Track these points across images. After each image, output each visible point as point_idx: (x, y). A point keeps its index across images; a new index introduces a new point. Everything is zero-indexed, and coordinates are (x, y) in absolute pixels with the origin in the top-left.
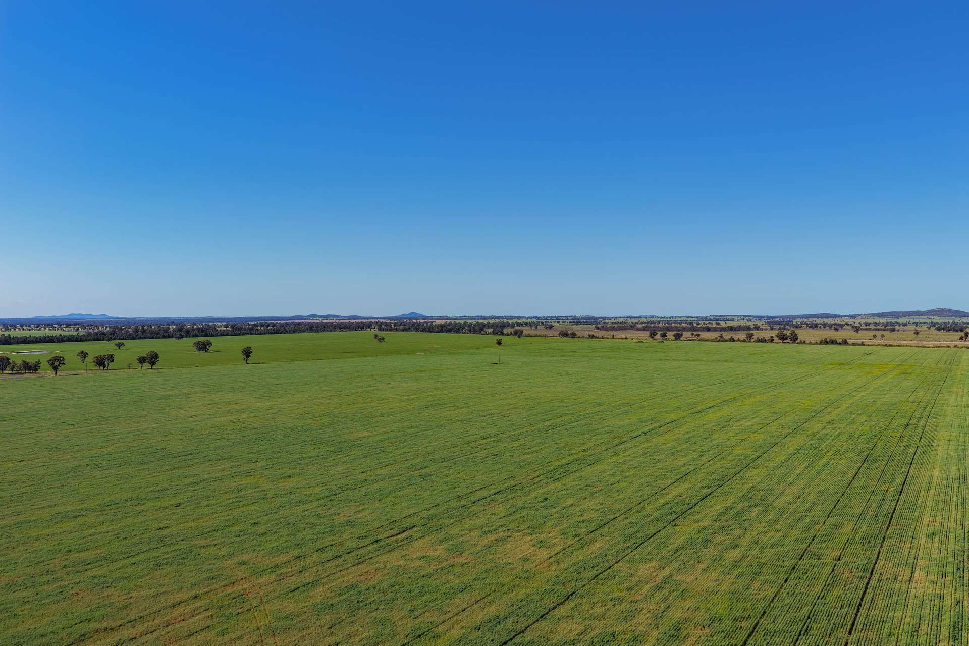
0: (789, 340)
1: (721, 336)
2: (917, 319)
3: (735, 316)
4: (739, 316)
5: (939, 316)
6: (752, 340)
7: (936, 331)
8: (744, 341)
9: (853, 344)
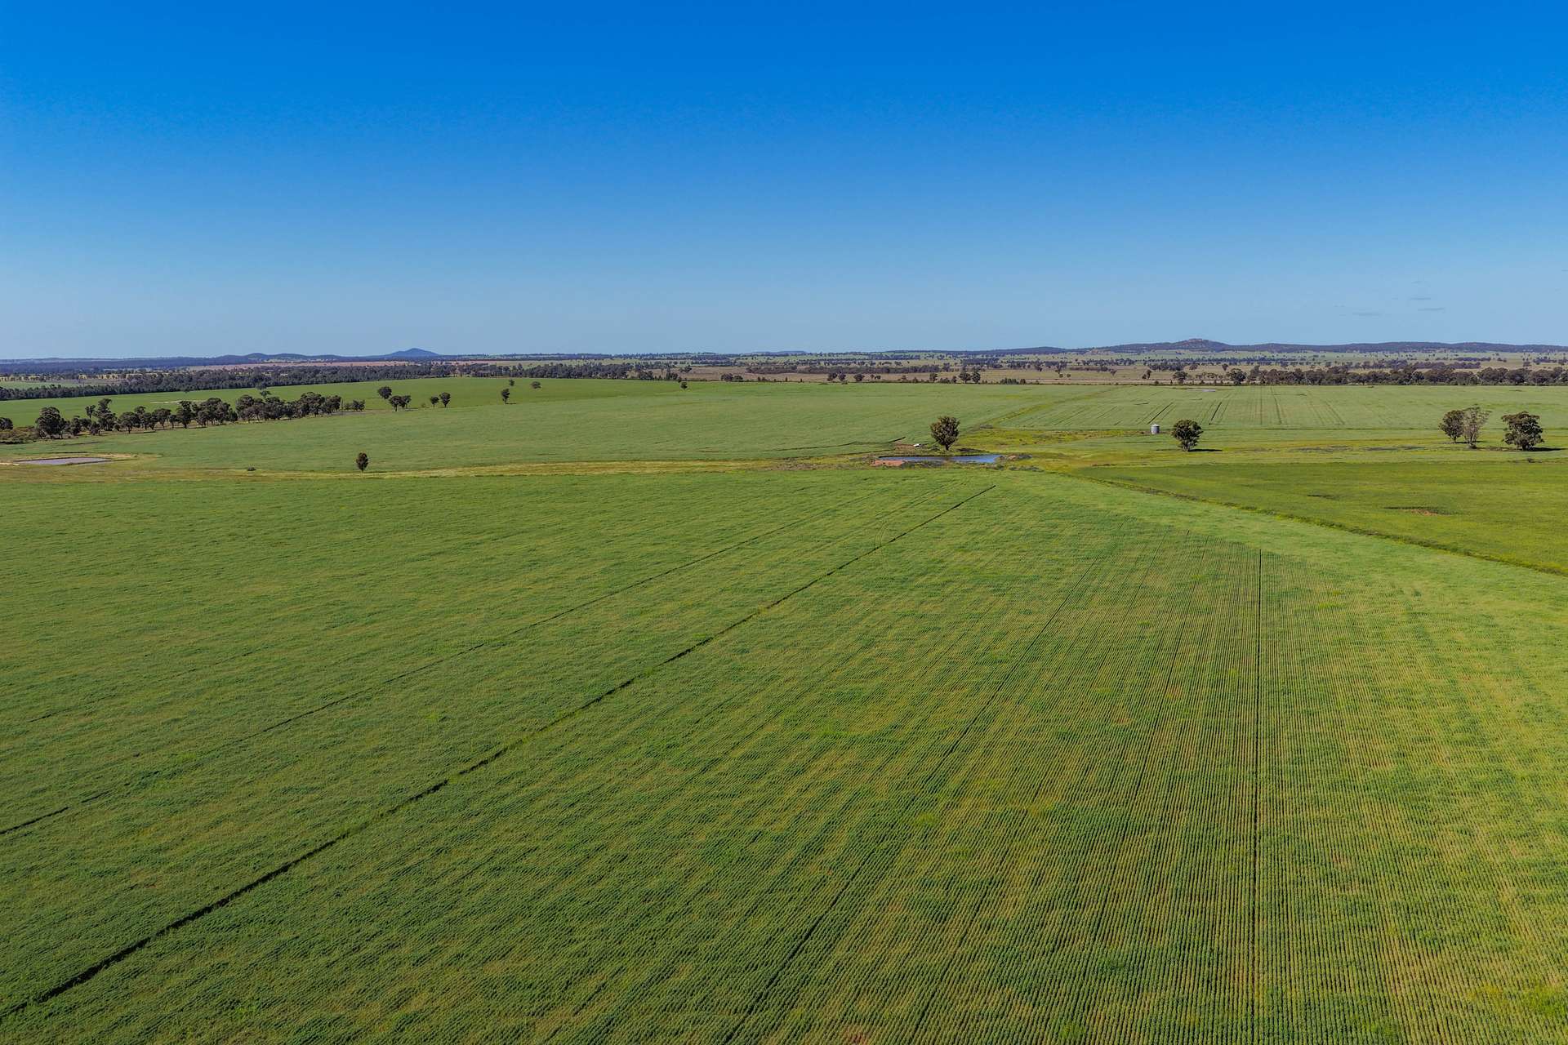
0: (971, 381)
1: (904, 378)
6: (935, 383)
8: (928, 382)
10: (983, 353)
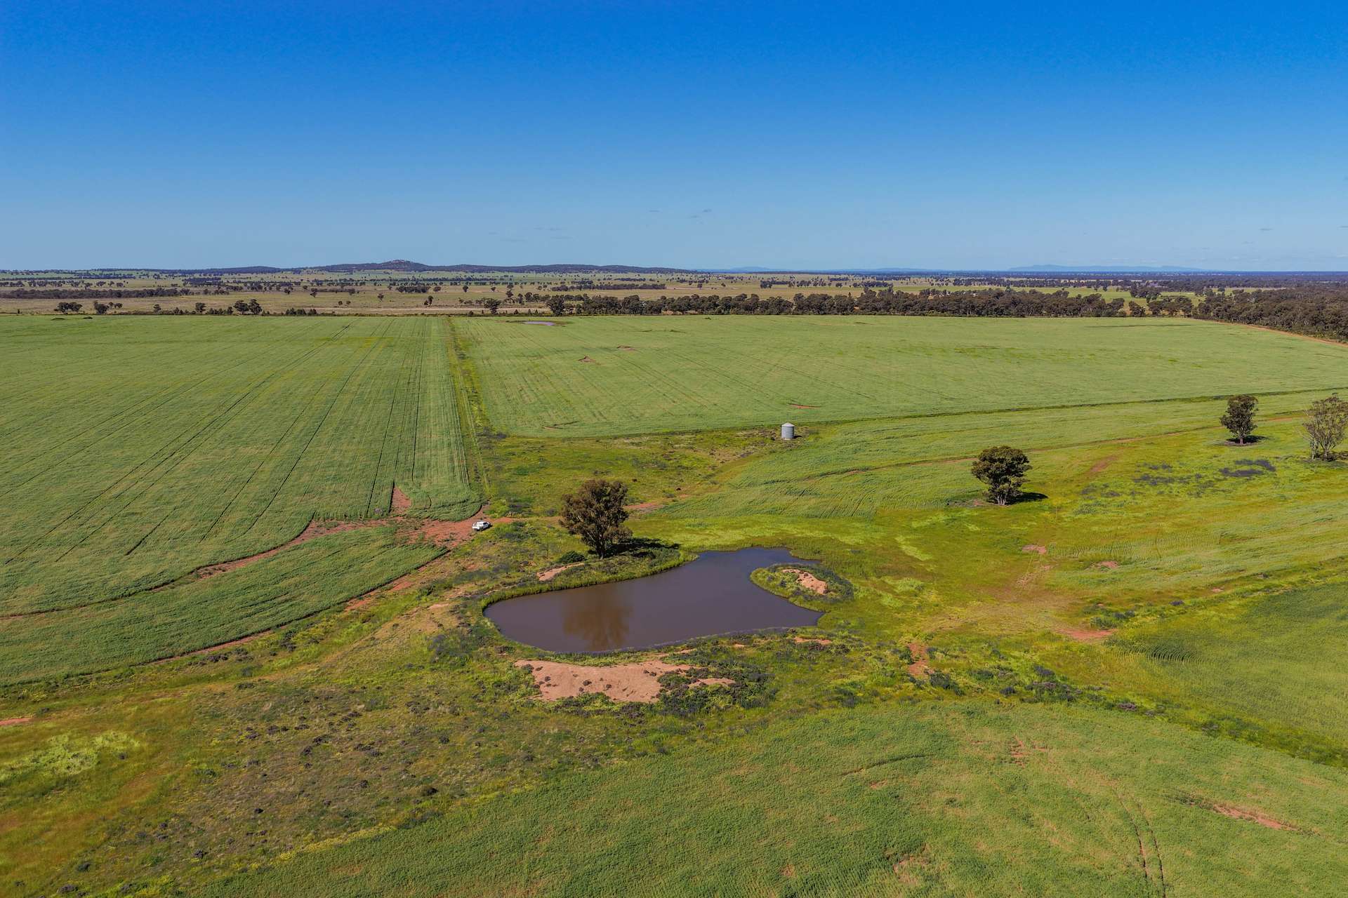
0: (250, 312)
1: (158, 308)
2: (373, 273)
3: (133, 270)
4: (137, 270)
5: (397, 269)
6: (204, 312)
7: (397, 291)
8: (194, 313)
9: (323, 314)
10: (200, 272)
